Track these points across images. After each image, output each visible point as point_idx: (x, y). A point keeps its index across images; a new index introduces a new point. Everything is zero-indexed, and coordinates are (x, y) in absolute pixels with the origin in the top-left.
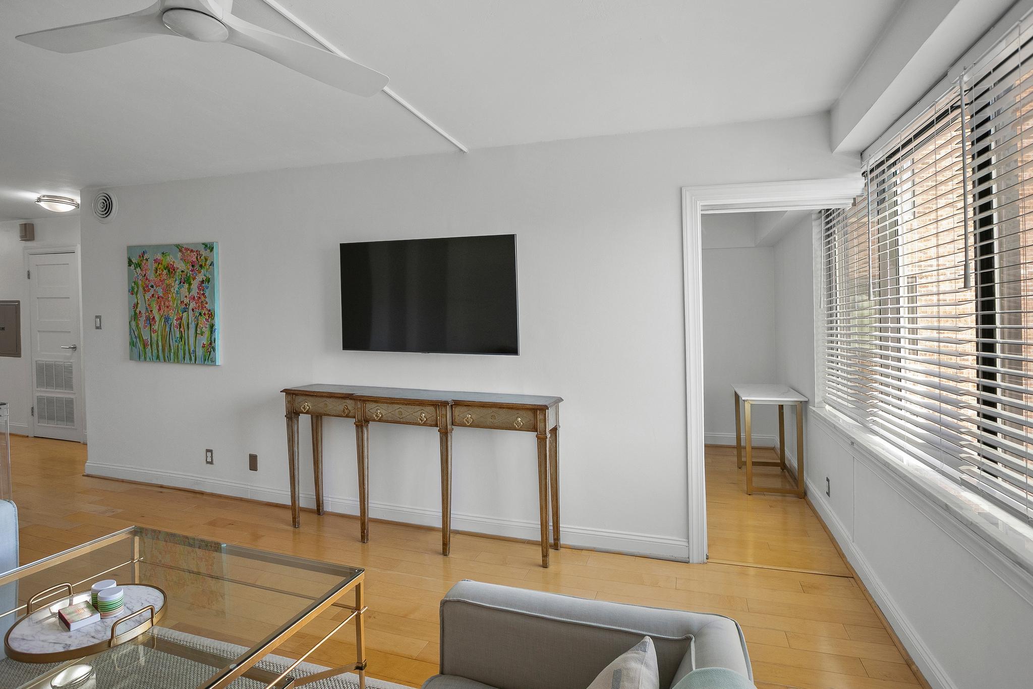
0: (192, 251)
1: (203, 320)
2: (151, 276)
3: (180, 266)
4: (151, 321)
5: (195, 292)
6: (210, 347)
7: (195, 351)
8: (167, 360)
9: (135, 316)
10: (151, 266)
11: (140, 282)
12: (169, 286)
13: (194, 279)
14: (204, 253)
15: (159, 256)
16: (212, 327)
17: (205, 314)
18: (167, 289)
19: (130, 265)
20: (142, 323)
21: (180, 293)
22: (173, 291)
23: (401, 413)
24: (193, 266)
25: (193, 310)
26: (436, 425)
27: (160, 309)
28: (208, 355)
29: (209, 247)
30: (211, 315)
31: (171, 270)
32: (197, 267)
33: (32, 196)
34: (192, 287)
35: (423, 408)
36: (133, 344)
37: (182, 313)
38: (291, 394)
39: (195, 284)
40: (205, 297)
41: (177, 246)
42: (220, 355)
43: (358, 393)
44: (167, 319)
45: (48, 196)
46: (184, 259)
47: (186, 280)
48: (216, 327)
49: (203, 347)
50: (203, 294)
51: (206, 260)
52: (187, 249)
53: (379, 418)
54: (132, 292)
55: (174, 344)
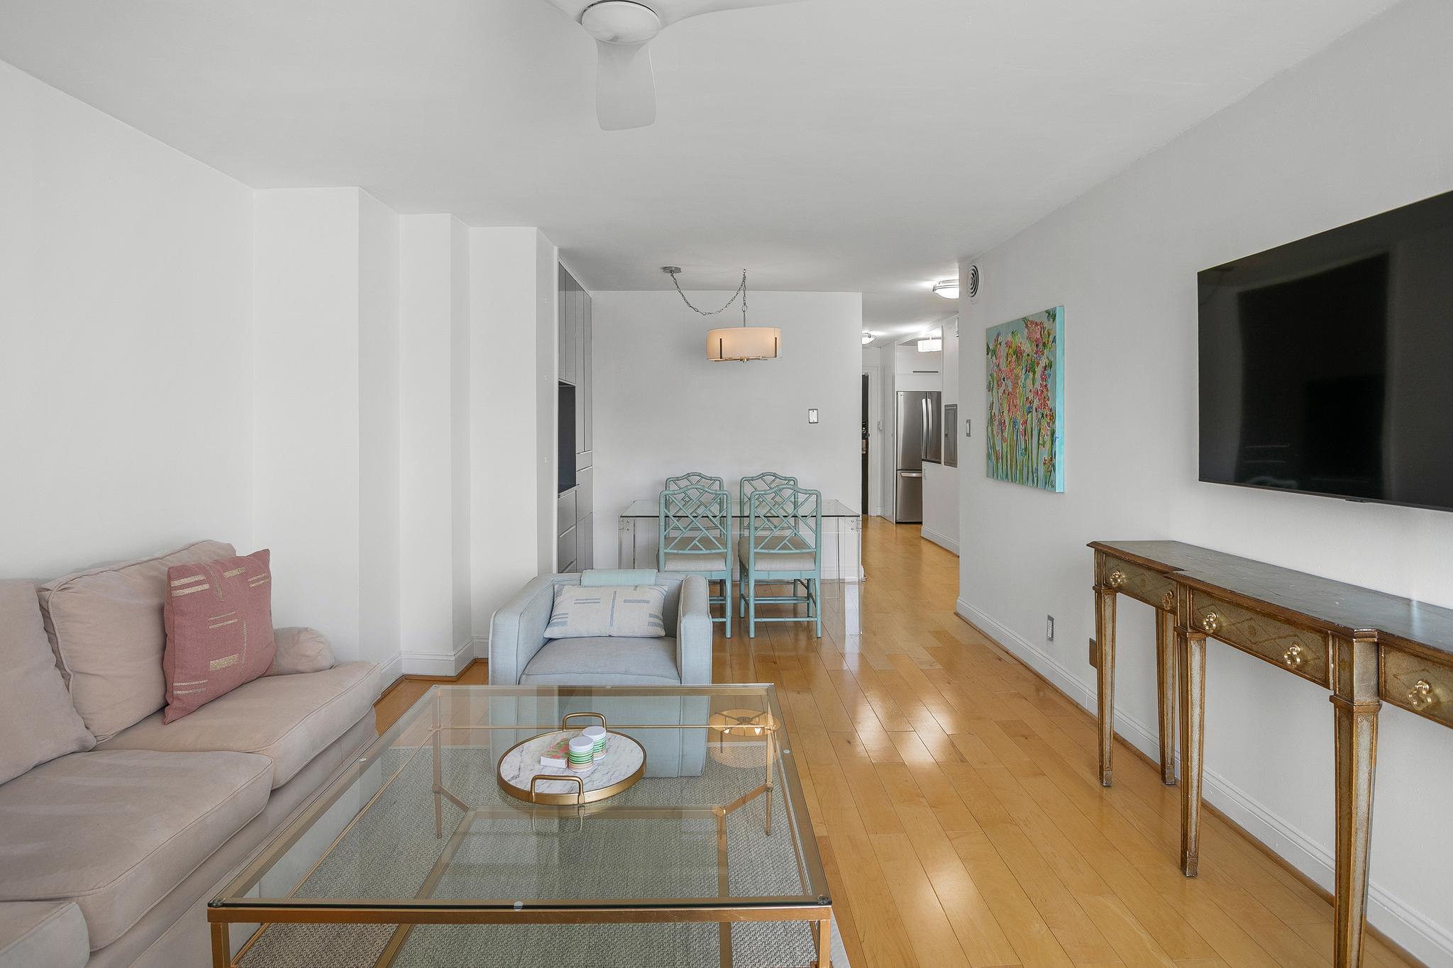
0: (1037, 324)
1: (1044, 422)
2: (1003, 366)
3: (1027, 347)
4: (1002, 424)
5: (1038, 386)
6: (1051, 465)
7: (1037, 470)
8: (1014, 480)
9: (991, 420)
10: (1003, 351)
11: (995, 375)
12: (1017, 377)
13: (1038, 364)
14: (1047, 325)
15: (1010, 338)
16: (1053, 433)
17: (1046, 415)
18: (1015, 385)
19: (988, 354)
20: (995, 428)
21: (1028, 385)
22: (1020, 384)
23: (1253, 632)
24: (1037, 346)
25: (1036, 409)
26: (1325, 684)
27: (1009, 411)
28: (1049, 478)
29: (1051, 315)
30: (1052, 418)
31: (1018, 353)
32: (1041, 345)
33: (927, 285)
34: (1036, 376)
35: (1297, 632)
36: (989, 456)
37: (1028, 415)
38: (1105, 553)
39: (1039, 370)
40: (1047, 391)
41: (1024, 319)
42: (1062, 476)
44: (1015, 423)
45: (944, 282)
46: (1029, 338)
47: (1031, 369)
48: (1057, 435)
49: (1045, 464)
50: (1046, 386)
51: (1049, 334)
52: (1032, 322)
54: (990, 389)
55: (1020, 458)
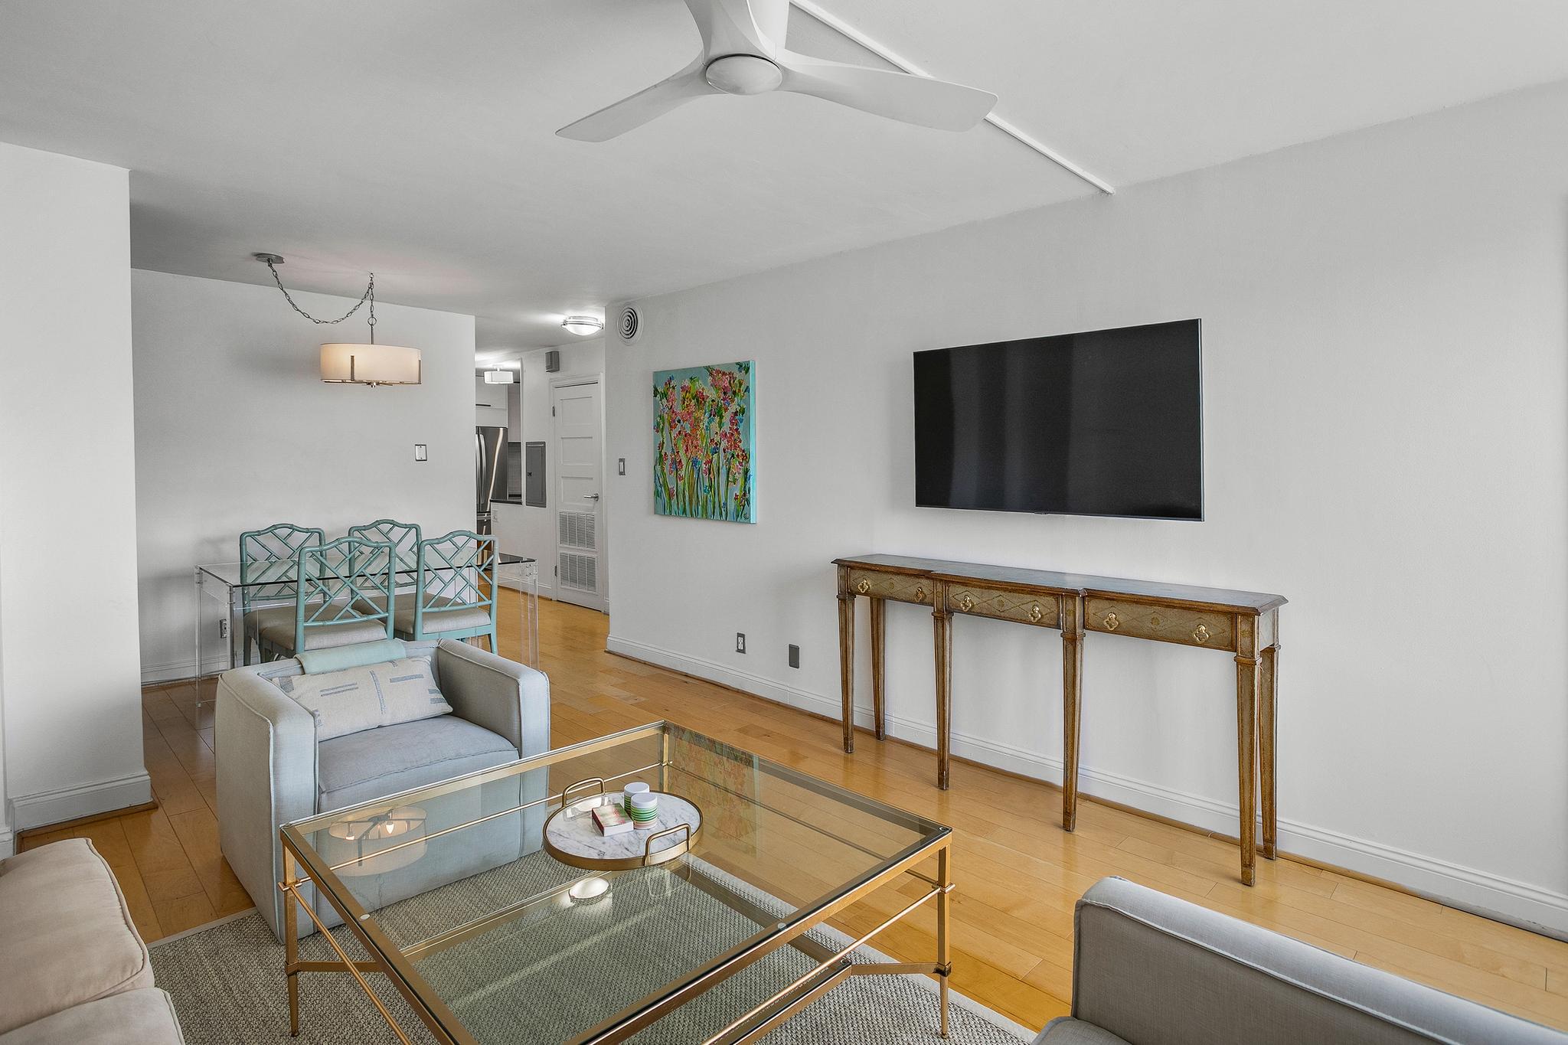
0: (724, 374)
1: (735, 463)
2: (678, 408)
3: (711, 393)
4: (677, 464)
5: (726, 428)
6: (744, 499)
7: (725, 504)
8: (694, 515)
9: (660, 459)
10: (678, 394)
11: (666, 416)
12: (698, 420)
13: (726, 410)
14: (738, 375)
15: (687, 383)
16: (746, 472)
17: (738, 456)
18: (695, 426)
19: (655, 396)
20: (667, 468)
21: (712, 429)
22: (701, 426)
23: (1001, 604)
24: (725, 393)
25: (724, 450)
26: (1058, 627)
27: (687, 450)
28: (741, 511)
29: (744, 367)
30: (746, 457)
31: (700, 399)
32: (730, 394)
33: (555, 319)
34: (724, 420)
35: (1037, 598)
36: (657, 494)
37: (712, 455)
38: (846, 567)
39: (727, 416)
40: (739, 434)
41: (708, 368)
42: (756, 510)
43: (938, 570)
44: (695, 463)
45: (574, 317)
46: (714, 385)
47: (717, 412)
48: (751, 472)
49: (735, 499)
50: (737, 430)
51: (741, 384)
52: (718, 372)
53: (968, 608)
54: (658, 428)
55: (702, 495)
